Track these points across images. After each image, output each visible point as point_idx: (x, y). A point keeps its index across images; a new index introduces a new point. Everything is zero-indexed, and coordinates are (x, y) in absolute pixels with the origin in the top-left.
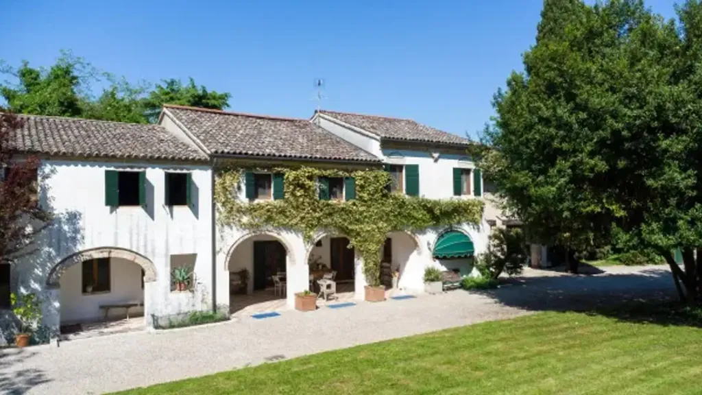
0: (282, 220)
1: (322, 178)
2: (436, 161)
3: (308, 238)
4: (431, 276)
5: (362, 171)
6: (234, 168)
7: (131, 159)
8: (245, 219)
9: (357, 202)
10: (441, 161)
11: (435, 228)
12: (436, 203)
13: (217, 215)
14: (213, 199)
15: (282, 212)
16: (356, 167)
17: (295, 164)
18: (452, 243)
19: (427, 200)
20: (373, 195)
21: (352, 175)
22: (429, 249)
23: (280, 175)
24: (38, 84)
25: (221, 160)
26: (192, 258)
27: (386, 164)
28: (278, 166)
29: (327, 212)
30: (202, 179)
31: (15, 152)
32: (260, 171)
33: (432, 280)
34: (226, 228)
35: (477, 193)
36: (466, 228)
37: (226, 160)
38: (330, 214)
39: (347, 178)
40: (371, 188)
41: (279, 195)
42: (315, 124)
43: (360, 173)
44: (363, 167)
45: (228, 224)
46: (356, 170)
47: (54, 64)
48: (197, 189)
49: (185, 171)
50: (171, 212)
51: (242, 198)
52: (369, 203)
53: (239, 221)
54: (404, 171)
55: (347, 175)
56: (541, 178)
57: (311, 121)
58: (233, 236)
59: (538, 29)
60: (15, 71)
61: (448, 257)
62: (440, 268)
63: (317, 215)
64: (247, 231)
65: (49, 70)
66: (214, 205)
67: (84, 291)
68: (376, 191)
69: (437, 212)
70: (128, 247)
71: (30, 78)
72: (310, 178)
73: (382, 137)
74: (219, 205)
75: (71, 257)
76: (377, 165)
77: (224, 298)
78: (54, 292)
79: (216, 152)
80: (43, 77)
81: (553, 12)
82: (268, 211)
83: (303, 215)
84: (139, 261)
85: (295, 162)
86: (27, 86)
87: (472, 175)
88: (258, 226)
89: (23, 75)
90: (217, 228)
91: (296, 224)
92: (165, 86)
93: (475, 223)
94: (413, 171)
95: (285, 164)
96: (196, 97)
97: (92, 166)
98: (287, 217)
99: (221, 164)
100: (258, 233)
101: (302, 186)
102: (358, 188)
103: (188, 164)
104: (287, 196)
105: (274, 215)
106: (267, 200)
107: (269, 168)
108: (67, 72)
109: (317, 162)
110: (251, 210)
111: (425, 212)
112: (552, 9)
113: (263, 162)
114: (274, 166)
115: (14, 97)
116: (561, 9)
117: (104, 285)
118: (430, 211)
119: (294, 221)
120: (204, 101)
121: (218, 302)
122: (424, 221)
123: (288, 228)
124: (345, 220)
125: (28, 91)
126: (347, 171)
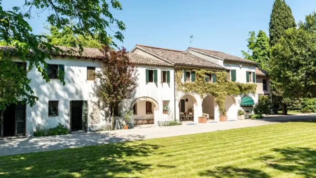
1: (206, 74)
2: (241, 68)
3: (202, 97)
4: (240, 113)
5: (219, 71)
6: (181, 69)
7: (152, 65)
8: (184, 89)
9: (217, 83)
10: (242, 68)
11: (240, 94)
13: (176, 86)
14: (174, 81)
15: (195, 86)
16: (216, 70)
17: (199, 68)
18: (247, 101)
19: (239, 83)
20: (222, 81)
21: (216, 73)
22: (239, 103)
23: (194, 72)
25: (177, 66)
27: (225, 69)
28: (194, 69)
29: (208, 86)
30: (171, 73)
32: (188, 71)
33: (241, 115)
35: (254, 81)
36: (250, 95)
37: (179, 66)
38: (209, 88)
39: (213, 74)
40: (221, 78)
41: (193, 80)
42: (189, 53)
43: (218, 72)
45: (179, 90)
46: (216, 71)
49: (166, 70)
50: (162, 84)
51: (183, 81)
52: (221, 84)
53: (182, 89)
54: (230, 72)
56: (295, 73)
57: (186, 52)
58: (180, 95)
59: (271, 16)
61: (246, 106)
62: (242, 110)
63: (205, 88)
64: (184, 93)
68: (223, 79)
70: (151, 97)
73: (224, 59)
74: (176, 83)
75: (135, 100)
76: (223, 69)
77: (178, 118)
79: (176, 63)
81: (277, 10)
82: (191, 86)
83: (201, 87)
84: (154, 102)
87: (252, 74)
88: (187, 91)
90: (176, 91)
91: (199, 91)
93: (254, 93)
94: (234, 72)
95: (196, 68)
97: (141, 67)
100: (187, 94)
101: (201, 77)
102: (217, 78)
103: (168, 67)
104: (196, 80)
106: (189, 81)
107: (191, 69)
109: (205, 68)
110: (185, 85)
111: (238, 88)
112: (277, 8)
113: (189, 67)
116: (281, 9)
118: (240, 87)
121: (176, 118)
122: (238, 91)
123: (197, 92)
124: (214, 90)
126: (214, 71)
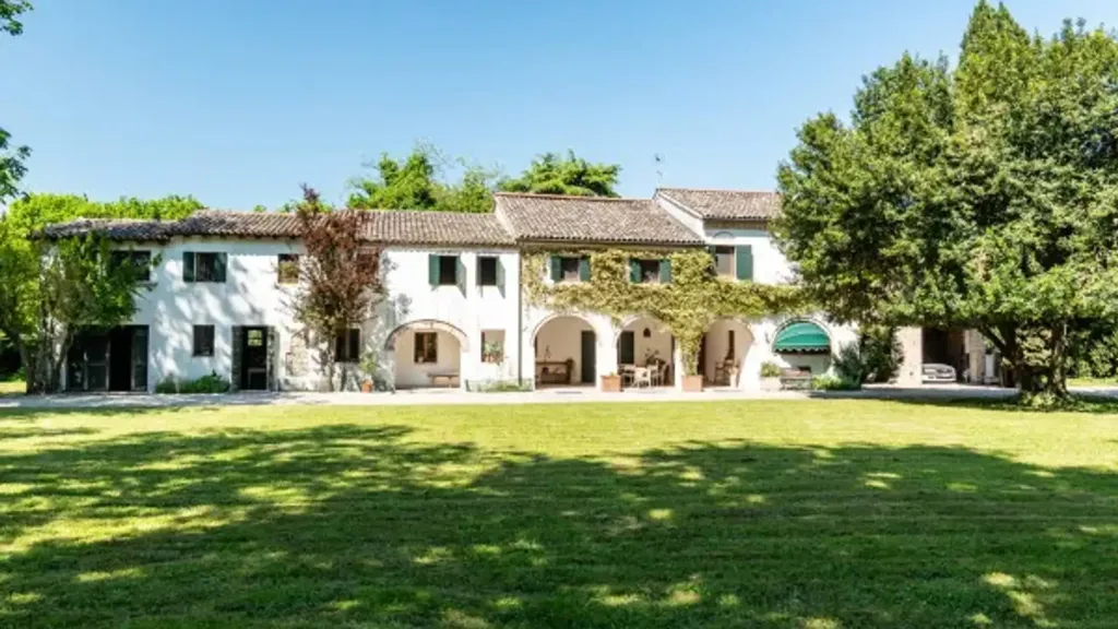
0: (587, 301)
1: (633, 260)
3: (616, 322)
4: (767, 371)
5: (679, 253)
6: (540, 251)
7: (448, 244)
8: (551, 300)
9: (672, 286)
11: (773, 318)
12: (770, 289)
13: (524, 294)
14: (520, 280)
15: (587, 294)
16: (671, 249)
17: (604, 247)
19: (760, 285)
20: (690, 278)
21: (668, 257)
22: (768, 341)
23: (585, 258)
24: (397, 176)
25: (526, 244)
26: (501, 334)
27: (711, 246)
28: (584, 249)
29: (637, 295)
30: (509, 262)
31: (363, 242)
32: (565, 254)
33: (767, 375)
34: (531, 307)
37: (532, 244)
38: (640, 298)
39: (662, 261)
40: (688, 271)
41: (586, 277)
43: (676, 255)
44: (679, 249)
45: (534, 304)
46: (672, 252)
47: (411, 154)
48: (504, 271)
49: (494, 255)
50: (482, 292)
51: (548, 281)
52: (686, 287)
53: (545, 301)
54: (735, 253)
55: (662, 257)
58: (538, 316)
60: (376, 164)
61: (799, 351)
62: (781, 363)
63: (624, 297)
64: (552, 312)
65: (406, 162)
66: (521, 285)
67: (416, 360)
68: (695, 274)
69: (772, 298)
70: (446, 321)
71: (389, 170)
72: (618, 260)
73: (705, 215)
74: (525, 286)
75: (400, 327)
76: (699, 246)
77: (530, 372)
78: (390, 354)
79: (522, 236)
80: (401, 169)
83: (609, 297)
84: (457, 334)
85: (602, 245)
86: (387, 178)
88: (563, 307)
89: (383, 168)
90: (523, 308)
91: (603, 306)
92: (541, 162)
94: (746, 254)
95: (592, 246)
96: (575, 173)
98: (592, 299)
99: (527, 247)
100: (563, 314)
101: (608, 269)
102: (673, 271)
103: (499, 248)
104: (594, 278)
105: (579, 297)
106: (573, 282)
107: (575, 251)
108: (423, 161)
109: (627, 244)
110: (556, 292)
111: (758, 298)
113: (568, 246)
114: (580, 249)
115: (374, 191)
117: (432, 357)
118: (764, 297)
119: (600, 304)
120: (583, 178)
121: (524, 376)
122: (757, 308)
123: (594, 308)
124: (657, 304)
125: (388, 184)
126: (661, 253)
